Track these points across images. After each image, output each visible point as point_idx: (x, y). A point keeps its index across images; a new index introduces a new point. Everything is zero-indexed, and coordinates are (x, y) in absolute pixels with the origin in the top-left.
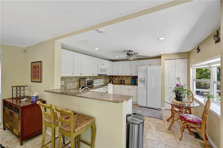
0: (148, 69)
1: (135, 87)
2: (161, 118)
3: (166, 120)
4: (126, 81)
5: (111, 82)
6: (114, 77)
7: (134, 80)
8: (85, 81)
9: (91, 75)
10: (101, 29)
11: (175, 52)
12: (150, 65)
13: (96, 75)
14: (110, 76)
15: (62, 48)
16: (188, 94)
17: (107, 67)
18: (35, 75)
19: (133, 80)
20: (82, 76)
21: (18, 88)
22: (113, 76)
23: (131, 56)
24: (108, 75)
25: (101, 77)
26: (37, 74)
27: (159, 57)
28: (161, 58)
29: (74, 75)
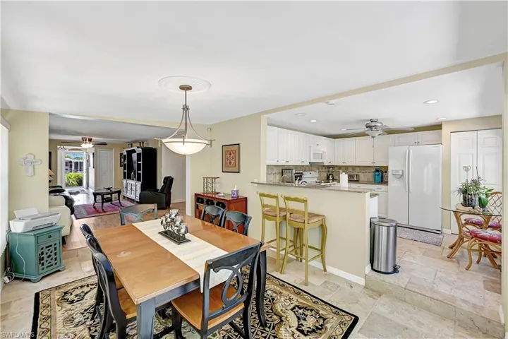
0: (411, 151)
1: (383, 187)
2: (438, 244)
3: (447, 247)
4: (362, 177)
5: (331, 178)
6: (336, 169)
7: (380, 175)
8: (292, 173)
9: (299, 163)
10: (333, 102)
11: (475, 117)
12: (417, 143)
13: (308, 164)
14: (329, 167)
15: (268, 125)
16: (486, 195)
17: (325, 150)
18: (230, 163)
19: (377, 173)
20: (288, 164)
21: (210, 181)
22: (333, 167)
23: (374, 129)
24: (325, 164)
25: (313, 168)
26: (232, 162)
27: (438, 127)
28: (441, 129)
29: (279, 164)
